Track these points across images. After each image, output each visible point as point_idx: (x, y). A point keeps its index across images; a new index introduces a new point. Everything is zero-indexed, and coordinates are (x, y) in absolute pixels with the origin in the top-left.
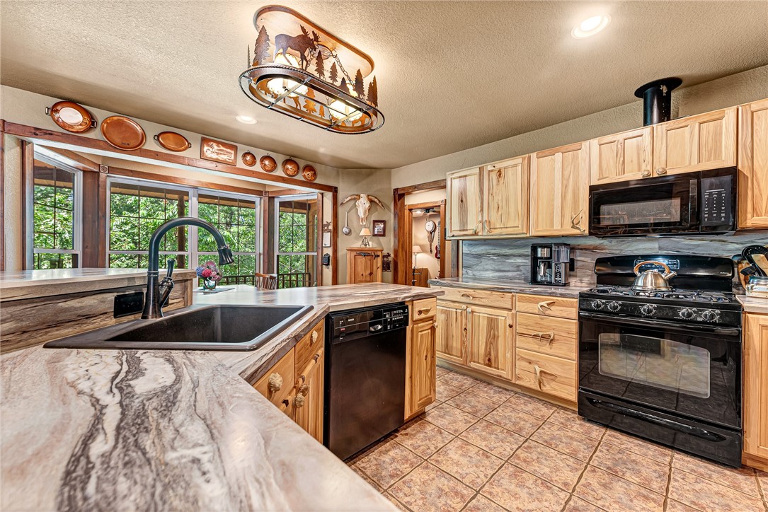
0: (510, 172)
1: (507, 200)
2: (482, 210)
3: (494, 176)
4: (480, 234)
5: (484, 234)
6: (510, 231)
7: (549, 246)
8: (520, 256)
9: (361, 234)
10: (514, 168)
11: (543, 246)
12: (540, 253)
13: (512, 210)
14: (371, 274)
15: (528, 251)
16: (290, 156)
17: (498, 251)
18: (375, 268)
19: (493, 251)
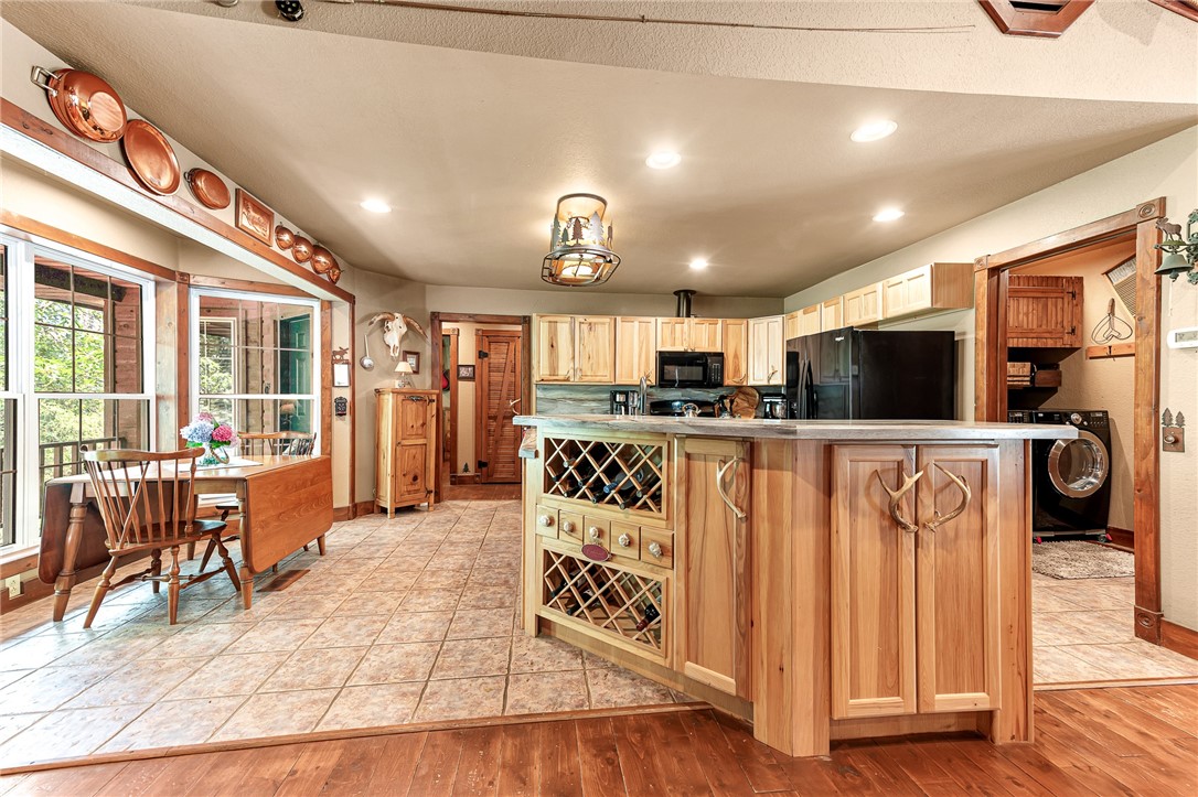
0: (599, 328)
1: (598, 352)
2: (574, 357)
3: (585, 327)
4: (572, 379)
5: (575, 380)
6: (598, 379)
7: (626, 393)
8: (594, 400)
9: (397, 370)
10: (603, 324)
11: (621, 393)
12: (620, 398)
13: (601, 361)
14: (423, 424)
15: (607, 396)
16: (319, 241)
17: (574, 396)
18: (429, 416)
19: (569, 396)
